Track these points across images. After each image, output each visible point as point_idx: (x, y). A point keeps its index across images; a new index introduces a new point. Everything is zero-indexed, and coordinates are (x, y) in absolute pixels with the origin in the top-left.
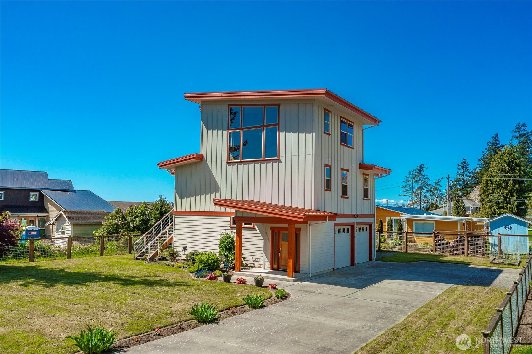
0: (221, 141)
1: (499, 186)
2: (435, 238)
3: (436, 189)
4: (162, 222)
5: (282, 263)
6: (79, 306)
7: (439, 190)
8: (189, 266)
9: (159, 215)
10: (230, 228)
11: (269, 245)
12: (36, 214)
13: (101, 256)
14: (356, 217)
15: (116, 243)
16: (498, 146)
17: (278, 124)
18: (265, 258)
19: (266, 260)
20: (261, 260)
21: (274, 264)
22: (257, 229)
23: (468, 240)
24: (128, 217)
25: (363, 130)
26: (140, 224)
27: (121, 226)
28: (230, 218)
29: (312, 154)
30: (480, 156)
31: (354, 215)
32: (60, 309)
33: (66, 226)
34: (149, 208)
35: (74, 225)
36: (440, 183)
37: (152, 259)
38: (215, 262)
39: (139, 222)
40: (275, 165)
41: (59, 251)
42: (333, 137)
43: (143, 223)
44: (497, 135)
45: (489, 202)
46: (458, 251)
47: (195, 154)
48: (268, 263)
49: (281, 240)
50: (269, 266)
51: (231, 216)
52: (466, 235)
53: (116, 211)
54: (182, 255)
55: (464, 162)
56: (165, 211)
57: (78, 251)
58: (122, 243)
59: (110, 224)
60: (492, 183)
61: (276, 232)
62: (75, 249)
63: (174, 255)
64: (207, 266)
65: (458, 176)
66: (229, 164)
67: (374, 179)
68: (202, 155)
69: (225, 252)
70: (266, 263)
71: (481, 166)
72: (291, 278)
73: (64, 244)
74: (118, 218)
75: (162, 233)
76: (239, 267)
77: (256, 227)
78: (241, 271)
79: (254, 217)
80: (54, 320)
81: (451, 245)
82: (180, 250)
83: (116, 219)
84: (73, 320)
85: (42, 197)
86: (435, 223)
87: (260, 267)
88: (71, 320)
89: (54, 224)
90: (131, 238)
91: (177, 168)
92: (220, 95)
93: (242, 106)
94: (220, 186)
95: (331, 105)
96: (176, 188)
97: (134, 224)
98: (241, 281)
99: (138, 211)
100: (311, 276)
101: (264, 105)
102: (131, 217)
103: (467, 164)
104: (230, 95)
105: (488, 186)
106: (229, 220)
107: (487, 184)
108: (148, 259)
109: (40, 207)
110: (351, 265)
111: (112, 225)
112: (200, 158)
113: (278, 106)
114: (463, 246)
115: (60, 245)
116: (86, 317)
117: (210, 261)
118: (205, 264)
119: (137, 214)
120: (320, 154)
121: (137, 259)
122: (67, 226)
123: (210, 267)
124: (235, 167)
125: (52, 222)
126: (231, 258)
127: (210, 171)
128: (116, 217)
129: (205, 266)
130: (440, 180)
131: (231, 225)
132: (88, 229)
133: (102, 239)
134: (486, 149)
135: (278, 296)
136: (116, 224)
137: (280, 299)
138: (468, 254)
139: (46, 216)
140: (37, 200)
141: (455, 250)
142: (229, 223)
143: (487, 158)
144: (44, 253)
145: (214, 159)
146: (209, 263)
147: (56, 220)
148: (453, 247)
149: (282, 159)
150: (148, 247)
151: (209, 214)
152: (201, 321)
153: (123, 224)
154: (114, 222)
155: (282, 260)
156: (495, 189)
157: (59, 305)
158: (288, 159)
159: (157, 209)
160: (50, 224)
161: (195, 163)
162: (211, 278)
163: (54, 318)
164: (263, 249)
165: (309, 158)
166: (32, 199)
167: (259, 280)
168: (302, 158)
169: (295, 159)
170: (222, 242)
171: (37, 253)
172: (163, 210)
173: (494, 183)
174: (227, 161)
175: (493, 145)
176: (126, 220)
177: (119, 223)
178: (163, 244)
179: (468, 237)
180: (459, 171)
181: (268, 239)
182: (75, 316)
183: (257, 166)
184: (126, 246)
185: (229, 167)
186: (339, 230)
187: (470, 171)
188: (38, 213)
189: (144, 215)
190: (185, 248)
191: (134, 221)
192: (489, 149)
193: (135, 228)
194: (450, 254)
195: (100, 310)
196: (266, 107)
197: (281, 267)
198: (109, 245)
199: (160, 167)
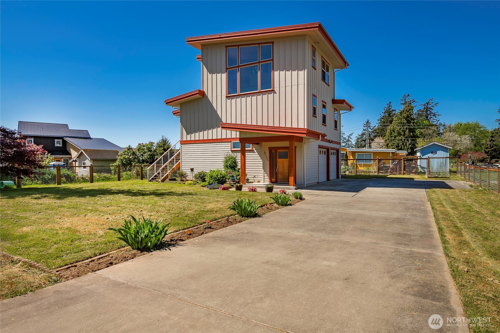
0: (220, 78)
1: (399, 134)
2: (379, 163)
3: (349, 141)
4: (162, 158)
5: (279, 176)
6: (110, 208)
7: (351, 141)
8: (198, 183)
9: (163, 151)
10: (230, 152)
11: (268, 163)
12: (61, 156)
13: (118, 180)
14: (330, 142)
15: (129, 173)
16: (391, 110)
17: (273, 60)
18: (264, 174)
19: (265, 175)
20: (260, 176)
21: (272, 178)
22: (255, 151)
23: (404, 163)
24: (138, 153)
25: (334, 73)
26: (148, 158)
27: (133, 160)
28: (230, 143)
29: (304, 84)
30: (379, 118)
31: (330, 140)
32: (91, 211)
33: (86, 162)
34: (154, 146)
35: (94, 160)
36: (351, 137)
37: (163, 181)
38: (223, 177)
39: (147, 156)
40: (271, 96)
41: (83, 178)
42: (317, 71)
43: (150, 158)
44: (390, 103)
45: (392, 146)
46: (396, 172)
47: (198, 90)
48: (267, 177)
49: (278, 157)
50: (268, 180)
51: (231, 142)
52: (403, 159)
53: (127, 148)
54: (190, 176)
55: (368, 122)
56: (167, 148)
57: (98, 178)
58: (134, 173)
59: (124, 158)
60: (394, 132)
61: (273, 151)
62: (96, 177)
63: (183, 176)
64: (217, 180)
65: (363, 132)
66: (228, 98)
67: (340, 114)
68: (204, 92)
69: (230, 170)
70: (265, 177)
71: (379, 124)
72: (293, 187)
73: (87, 173)
74: (130, 154)
75: (169, 160)
76: (244, 181)
77: (254, 149)
78: (245, 184)
79: (257, 138)
80: (86, 219)
81: (391, 167)
82: (188, 172)
83: (128, 154)
84: (108, 218)
85: (65, 142)
86: (373, 154)
87: (259, 182)
88: (106, 218)
89: (77, 161)
90: (142, 168)
91: (181, 104)
92: (219, 37)
93: (238, 47)
94: (220, 117)
95: (318, 43)
96: (181, 122)
97: (143, 158)
98: (252, 189)
99: (146, 148)
100: (305, 186)
101: (259, 44)
102: (140, 153)
103: (370, 123)
104: (228, 36)
105: (392, 134)
106: (230, 145)
107: (391, 133)
108: (160, 180)
109: (64, 150)
110: (327, 180)
111: (126, 159)
112: (202, 94)
113: (272, 44)
114: (400, 167)
115: (83, 173)
116: (122, 216)
117: (219, 176)
118: (215, 179)
119: (145, 150)
120: (310, 85)
121: (150, 181)
122: (88, 162)
123: (219, 181)
124: (234, 101)
125: (75, 159)
126: (236, 174)
127: (212, 104)
128: (128, 153)
129: (215, 181)
130: (351, 135)
131: (231, 149)
132: (105, 164)
133: (118, 168)
134: (383, 113)
135: (297, 197)
136: (128, 158)
137: (298, 199)
138: (404, 173)
139: (69, 158)
140: (61, 146)
141: (393, 171)
142: (230, 147)
143: (383, 119)
144: (70, 179)
145: (215, 95)
146: (218, 178)
147: (78, 157)
148: (392, 169)
149: (277, 90)
150: (160, 170)
151: (211, 141)
152: (245, 216)
153: (134, 158)
154: (127, 157)
155: (279, 174)
156: (396, 136)
157: (90, 208)
158: (283, 89)
159: (160, 147)
160: (73, 161)
161: (198, 99)
162: (224, 189)
163: (87, 217)
164: (262, 167)
165: (301, 87)
166: (57, 145)
167: (270, 187)
168: (295, 88)
169: (288, 89)
170: (226, 161)
171: (64, 179)
172: (166, 147)
173: (396, 132)
174: (226, 95)
175: (387, 109)
176: (136, 155)
177: (131, 157)
178: (173, 168)
179: (404, 161)
180: (365, 128)
181: (267, 157)
182: (109, 215)
183: (254, 98)
184: (138, 175)
185: (229, 101)
186: (320, 151)
187: (372, 128)
188: (63, 155)
189: (150, 151)
190: (192, 170)
191: (143, 156)
192: (385, 112)
193: (143, 161)
194: (390, 174)
195: (133, 210)
196: (260, 45)
197: (279, 180)
198: (124, 174)
199: (166, 103)
